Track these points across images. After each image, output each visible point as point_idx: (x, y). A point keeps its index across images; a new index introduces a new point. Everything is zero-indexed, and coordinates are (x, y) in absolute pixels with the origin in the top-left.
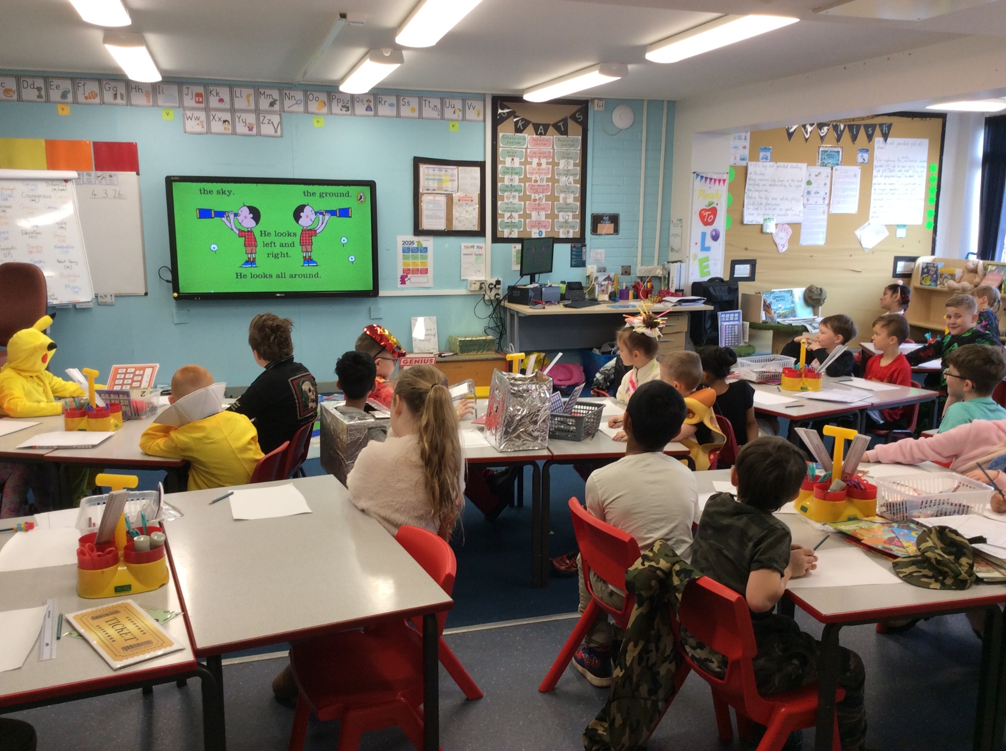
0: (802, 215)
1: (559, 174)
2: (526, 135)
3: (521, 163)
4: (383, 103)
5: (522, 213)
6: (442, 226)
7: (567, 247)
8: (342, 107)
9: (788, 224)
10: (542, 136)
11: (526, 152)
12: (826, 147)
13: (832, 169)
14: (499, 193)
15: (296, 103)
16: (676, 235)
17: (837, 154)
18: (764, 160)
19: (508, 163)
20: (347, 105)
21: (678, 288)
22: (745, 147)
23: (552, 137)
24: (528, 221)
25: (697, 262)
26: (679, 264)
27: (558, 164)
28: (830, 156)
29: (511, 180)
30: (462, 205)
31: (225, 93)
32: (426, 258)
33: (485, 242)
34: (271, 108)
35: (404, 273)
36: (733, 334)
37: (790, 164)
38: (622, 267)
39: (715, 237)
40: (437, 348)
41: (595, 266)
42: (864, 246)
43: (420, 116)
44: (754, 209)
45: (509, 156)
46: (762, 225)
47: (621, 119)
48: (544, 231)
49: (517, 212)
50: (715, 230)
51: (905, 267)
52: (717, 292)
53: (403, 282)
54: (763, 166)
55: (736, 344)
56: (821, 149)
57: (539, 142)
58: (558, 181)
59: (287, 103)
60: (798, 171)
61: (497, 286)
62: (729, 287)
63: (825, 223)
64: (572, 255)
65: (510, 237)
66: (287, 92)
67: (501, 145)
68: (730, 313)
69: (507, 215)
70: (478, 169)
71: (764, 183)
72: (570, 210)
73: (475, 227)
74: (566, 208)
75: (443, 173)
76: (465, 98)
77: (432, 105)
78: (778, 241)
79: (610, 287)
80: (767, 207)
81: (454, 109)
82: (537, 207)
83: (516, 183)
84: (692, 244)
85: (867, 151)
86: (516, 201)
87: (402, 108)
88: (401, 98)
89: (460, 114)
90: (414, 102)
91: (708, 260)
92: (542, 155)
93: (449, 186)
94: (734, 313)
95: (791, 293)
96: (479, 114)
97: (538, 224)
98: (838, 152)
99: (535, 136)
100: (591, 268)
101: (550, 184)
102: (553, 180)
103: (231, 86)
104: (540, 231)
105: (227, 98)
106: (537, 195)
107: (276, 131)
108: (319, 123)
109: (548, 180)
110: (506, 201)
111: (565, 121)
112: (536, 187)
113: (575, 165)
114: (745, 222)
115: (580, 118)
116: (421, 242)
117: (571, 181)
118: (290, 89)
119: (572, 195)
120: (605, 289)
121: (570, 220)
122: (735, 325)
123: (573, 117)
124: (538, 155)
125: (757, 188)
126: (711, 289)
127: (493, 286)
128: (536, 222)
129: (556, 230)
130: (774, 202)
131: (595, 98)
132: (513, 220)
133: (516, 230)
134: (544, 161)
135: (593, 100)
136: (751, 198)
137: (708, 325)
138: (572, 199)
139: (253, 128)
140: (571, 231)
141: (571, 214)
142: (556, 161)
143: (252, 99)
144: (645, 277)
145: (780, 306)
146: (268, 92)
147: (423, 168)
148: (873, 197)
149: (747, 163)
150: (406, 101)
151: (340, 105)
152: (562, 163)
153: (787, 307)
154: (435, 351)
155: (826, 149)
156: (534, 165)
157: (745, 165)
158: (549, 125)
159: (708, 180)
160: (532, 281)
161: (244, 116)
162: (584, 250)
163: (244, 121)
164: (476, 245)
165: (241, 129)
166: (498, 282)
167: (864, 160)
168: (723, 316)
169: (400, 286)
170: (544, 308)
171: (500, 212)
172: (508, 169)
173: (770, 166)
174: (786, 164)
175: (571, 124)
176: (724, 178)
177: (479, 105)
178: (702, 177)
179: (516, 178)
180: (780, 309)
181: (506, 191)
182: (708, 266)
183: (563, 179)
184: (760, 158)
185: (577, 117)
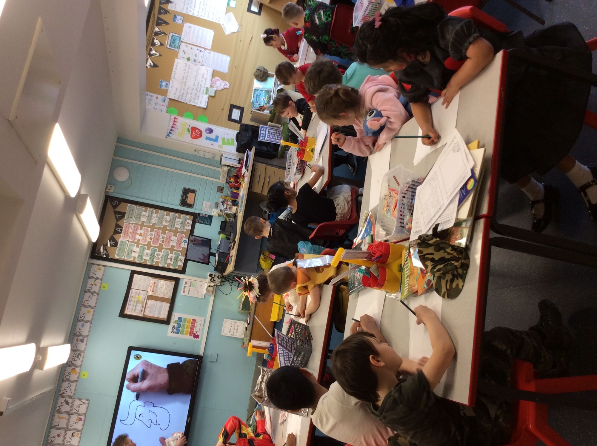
0: (208, 68)
1: (150, 222)
2: (120, 240)
3: (137, 247)
4: (81, 331)
5: (169, 252)
6: (167, 306)
7: (197, 225)
8: (78, 358)
9: (212, 79)
10: (123, 229)
11: (131, 242)
12: (167, 42)
13: (183, 42)
14: (154, 264)
15: (70, 387)
16: (204, 154)
17: (173, 37)
18: (168, 86)
19: (136, 255)
20: (77, 354)
21: (238, 161)
22: (157, 98)
23: (125, 223)
24: (175, 248)
25: (224, 146)
26: (223, 158)
27: (143, 222)
28: (173, 41)
29: (147, 254)
30: (156, 290)
31: (54, 432)
32: (185, 319)
33: (183, 279)
34: (70, 404)
35: (192, 335)
36: (274, 133)
37: (174, 70)
38: (217, 192)
39: (211, 131)
40: (244, 322)
41: (214, 209)
42: (236, 31)
43: (94, 308)
44: (198, 99)
45: (131, 253)
46: (209, 96)
47: (122, 176)
48: (184, 239)
49: (168, 255)
50: (206, 130)
51: (255, 6)
52: (245, 139)
53: (197, 337)
54: (172, 88)
55: (281, 133)
56: (168, 47)
57: (126, 233)
58: (154, 224)
59: (68, 393)
60: (179, 64)
61: (213, 276)
62: (244, 130)
63: (216, 54)
64: (203, 223)
65: (183, 262)
66: (62, 392)
67: (123, 258)
68: (261, 133)
69: (169, 261)
70: (136, 276)
71: (182, 90)
72: (174, 220)
73: (173, 283)
74: (172, 222)
75: (133, 299)
76: (88, 276)
77: (88, 299)
78: (222, 88)
79: (229, 203)
80: (198, 90)
81: (93, 285)
82: (168, 241)
83: (149, 252)
84: (212, 147)
85: (175, 16)
86: (161, 254)
87: (86, 319)
88: (80, 318)
89: (97, 281)
90: (84, 310)
91: (224, 138)
92: (135, 232)
93: (142, 296)
95: (256, 90)
96: (100, 269)
97: (179, 242)
98: (173, 36)
99: (122, 235)
100: (214, 212)
101: (155, 229)
102: (153, 227)
103: (51, 427)
104: (184, 241)
105: (58, 432)
106: (160, 240)
107: (85, 403)
108: (85, 375)
109: (152, 231)
110: (159, 261)
111: (116, 213)
112: (155, 239)
113: (146, 211)
114: (205, 107)
115: (116, 202)
116: (174, 321)
117: (156, 216)
118: (59, 390)
119: (165, 217)
120: (229, 206)
121: (180, 220)
122: (268, 131)
123: (115, 207)
124: (134, 235)
125: (185, 95)
126: (243, 143)
127: (212, 279)
128: (177, 243)
129: (185, 231)
130: (196, 85)
131: (105, 191)
132: (173, 258)
133: (180, 257)
134: (139, 231)
135: (106, 192)
136: (190, 100)
137: (265, 148)
138: (167, 217)
139: (80, 418)
140: (188, 221)
141: (177, 219)
142: (141, 223)
143: (61, 415)
144: (227, 180)
145: (262, 99)
146: (59, 405)
147: (128, 312)
148: (206, 18)
149: (168, 98)
150: (82, 315)
151: (76, 359)
152: (143, 219)
153: (264, 95)
154: (245, 324)
155: (169, 43)
156: (140, 238)
157: (169, 99)
158: (116, 223)
159: (173, 129)
160: (214, 255)
161: (71, 422)
162: (202, 215)
163: (75, 423)
164: (184, 285)
165: (79, 426)
166: (211, 275)
167: (181, 19)
168: (261, 138)
169: (199, 339)
170: (232, 256)
171: (166, 266)
172: (139, 256)
173: (173, 83)
174: (173, 72)
175: (119, 209)
176: (174, 118)
177: (94, 268)
178: (170, 133)
179: (146, 251)
180: (265, 100)
181: (153, 260)
182: (228, 140)
183: (154, 220)
184: (166, 88)
185: (115, 204)
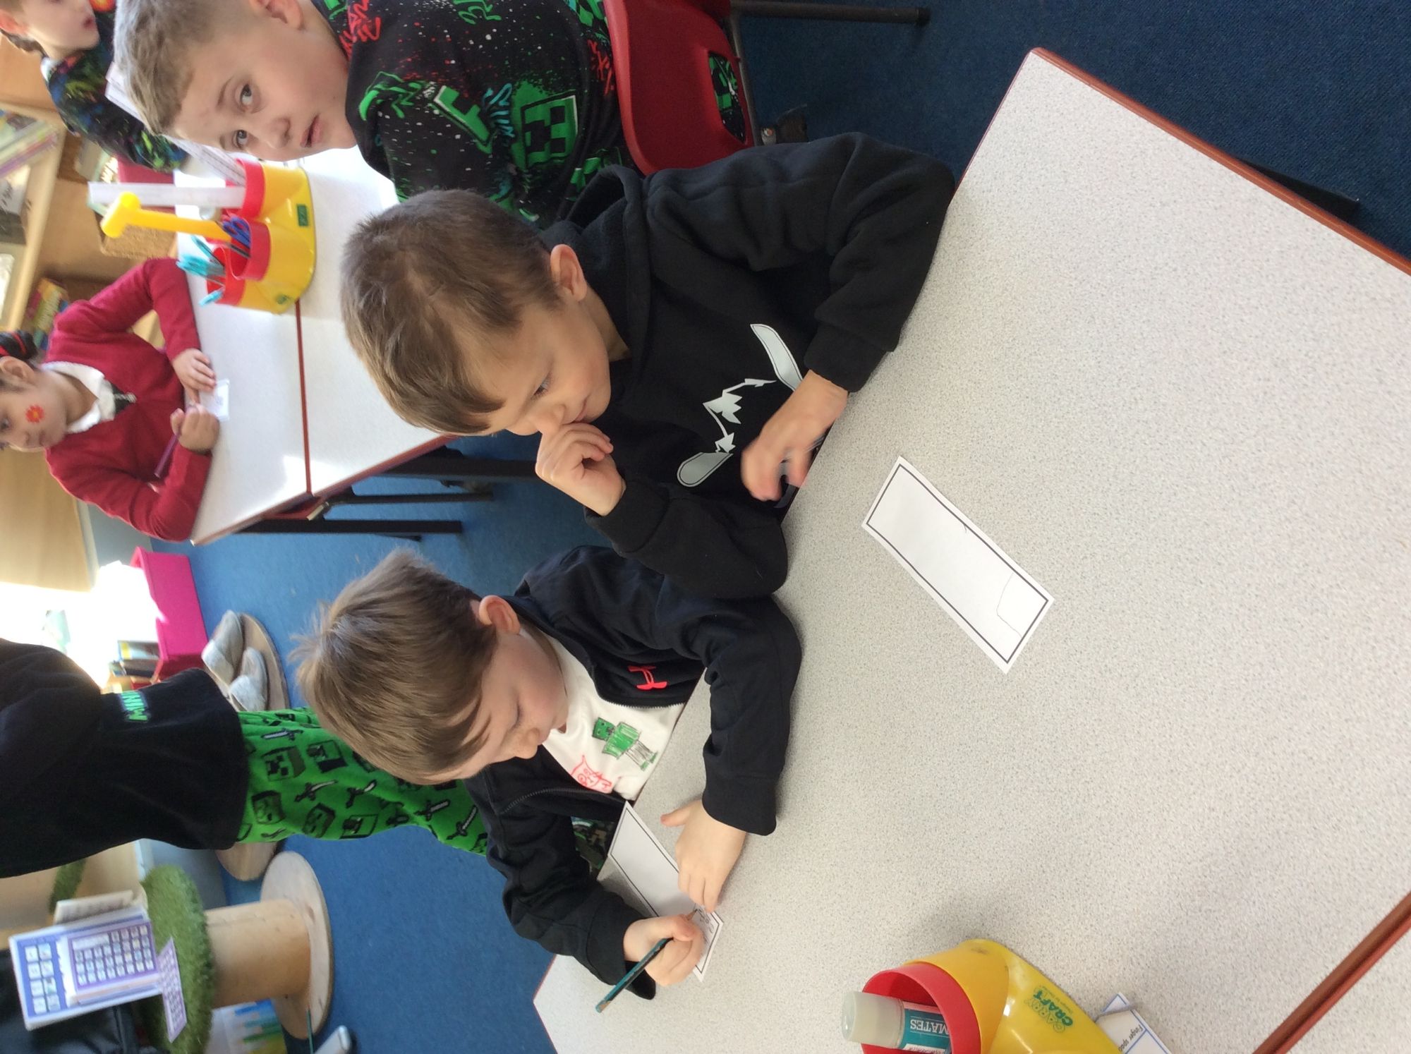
36: (108, 950)
94: (24, 963)
122: (72, 953)
168: (39, 1006)
